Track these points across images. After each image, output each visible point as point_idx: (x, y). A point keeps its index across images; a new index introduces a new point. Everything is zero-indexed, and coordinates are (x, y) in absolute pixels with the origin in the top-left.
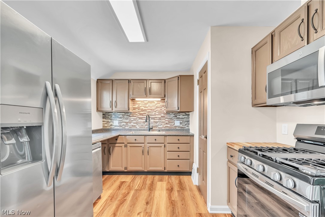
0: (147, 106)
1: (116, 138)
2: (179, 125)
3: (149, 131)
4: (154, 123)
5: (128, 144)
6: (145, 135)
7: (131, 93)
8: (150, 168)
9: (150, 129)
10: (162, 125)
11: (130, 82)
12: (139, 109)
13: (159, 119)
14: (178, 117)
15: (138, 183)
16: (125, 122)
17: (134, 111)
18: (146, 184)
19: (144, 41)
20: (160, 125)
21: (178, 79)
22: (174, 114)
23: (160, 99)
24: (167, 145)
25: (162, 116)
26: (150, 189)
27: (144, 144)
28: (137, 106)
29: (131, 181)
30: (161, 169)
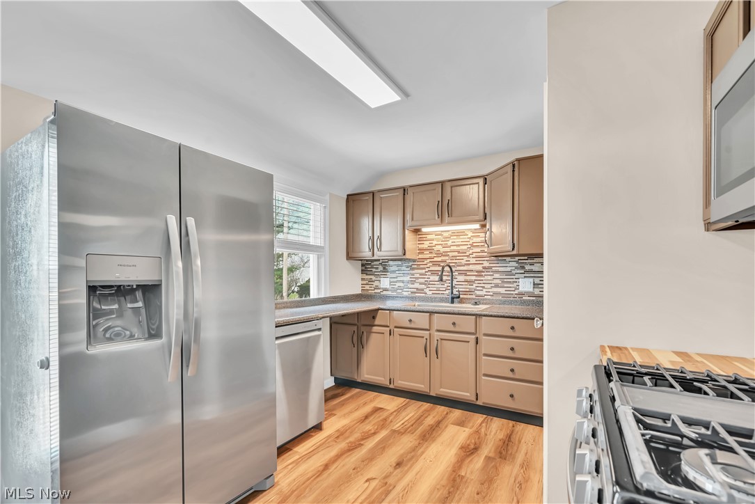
0: (450, 243)
1: (373, 314)
2: (531, 290)
3: (452, 302)
4: (466, 283)
5: (395, 329)
6: (430, 310)
7: (408, 217)
8: (441, 390)
9: (453, 298)
10: (485, 290)
11: (406, 194)
12: (431, 251)
13: (476, 274)
14: (528, 267)
15: (407, 418)
16: (403, 282)
17: (421, 256)
18: (421, 424)
19: (399, 99)
20: (481, 288)
21: (513, 171)
22: (517, 262)
23: (477, 226)
24: (483, 339)
25: (484, 268)
26: (424, 436)
27: (428, 332)
28: (426, 245)
29: (395, 411)
30: (467, 395)
